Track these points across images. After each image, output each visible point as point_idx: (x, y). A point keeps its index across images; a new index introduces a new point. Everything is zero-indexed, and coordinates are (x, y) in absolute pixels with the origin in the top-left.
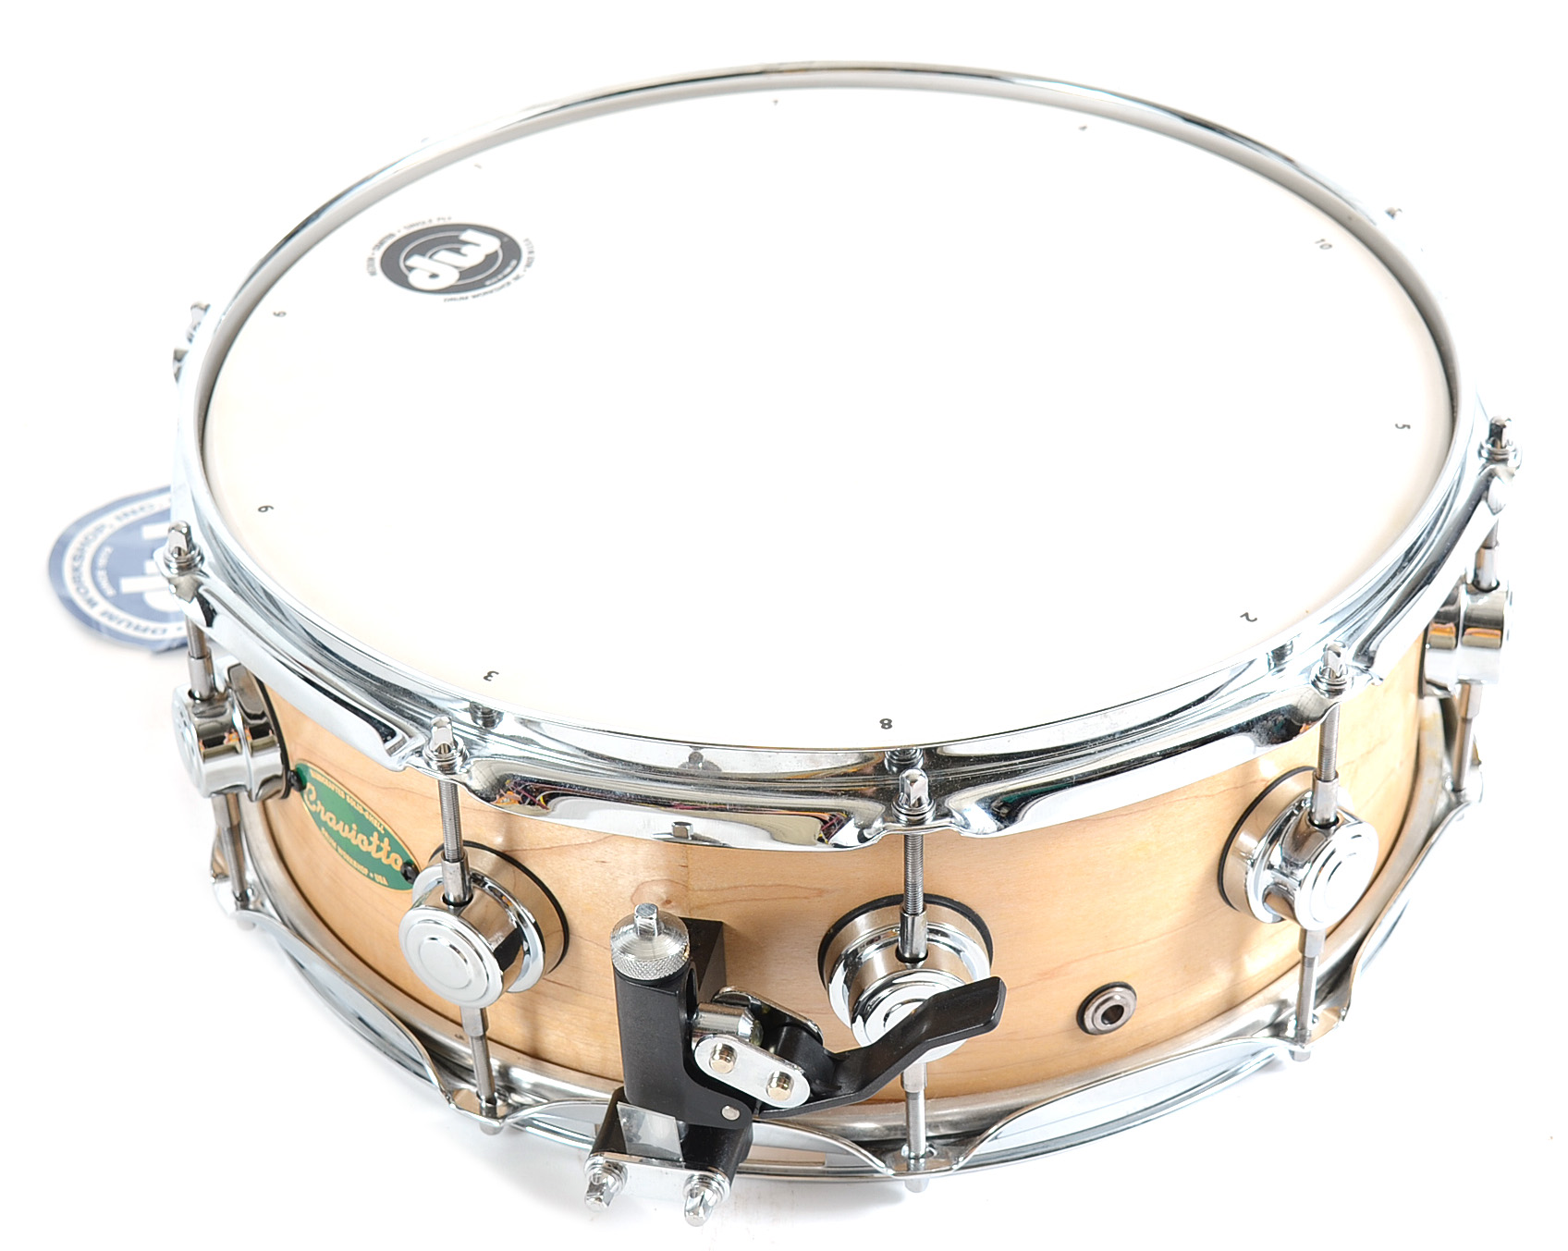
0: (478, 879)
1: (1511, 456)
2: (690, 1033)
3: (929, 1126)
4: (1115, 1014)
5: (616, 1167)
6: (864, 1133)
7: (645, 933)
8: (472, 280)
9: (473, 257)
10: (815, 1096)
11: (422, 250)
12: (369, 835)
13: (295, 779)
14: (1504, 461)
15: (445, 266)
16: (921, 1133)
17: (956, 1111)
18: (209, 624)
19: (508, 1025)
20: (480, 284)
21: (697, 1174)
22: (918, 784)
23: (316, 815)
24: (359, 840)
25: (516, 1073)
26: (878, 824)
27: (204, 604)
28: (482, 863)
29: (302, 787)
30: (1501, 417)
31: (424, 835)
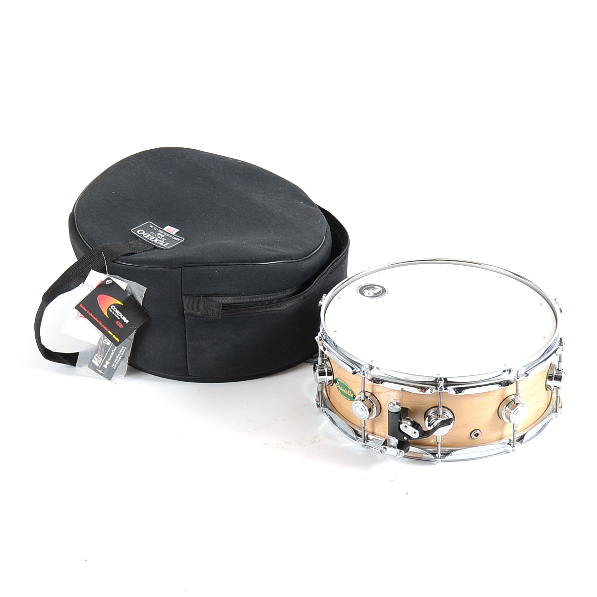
0: (367, 397)
1: (564, 344)
2: (400, 423)
3: (441, 451)
4: (477, 435)
5: (386, 448)
6: (430, 451)
7: (394, 405)
8: (376, 295)
9: (377, 291)
10: (420, 436)
11: (367, 289)
12: (348, 391)
13: (335, 381)
14: (562, 345)
15: (371, 292)
16: (439, 452)
17: (447, 449)
18: (325, 350)
19: (368, 428)
20: (378, 296)
21: (399, 450)
22: (442, 383)
23: (338, 388)
24: (345, 392)
25: (369, 436)
26: (434, 390)
27: (324, 347)
28: (368, 394)
29: (336, 383)
30: (562, 337)
31: (357, 390)
